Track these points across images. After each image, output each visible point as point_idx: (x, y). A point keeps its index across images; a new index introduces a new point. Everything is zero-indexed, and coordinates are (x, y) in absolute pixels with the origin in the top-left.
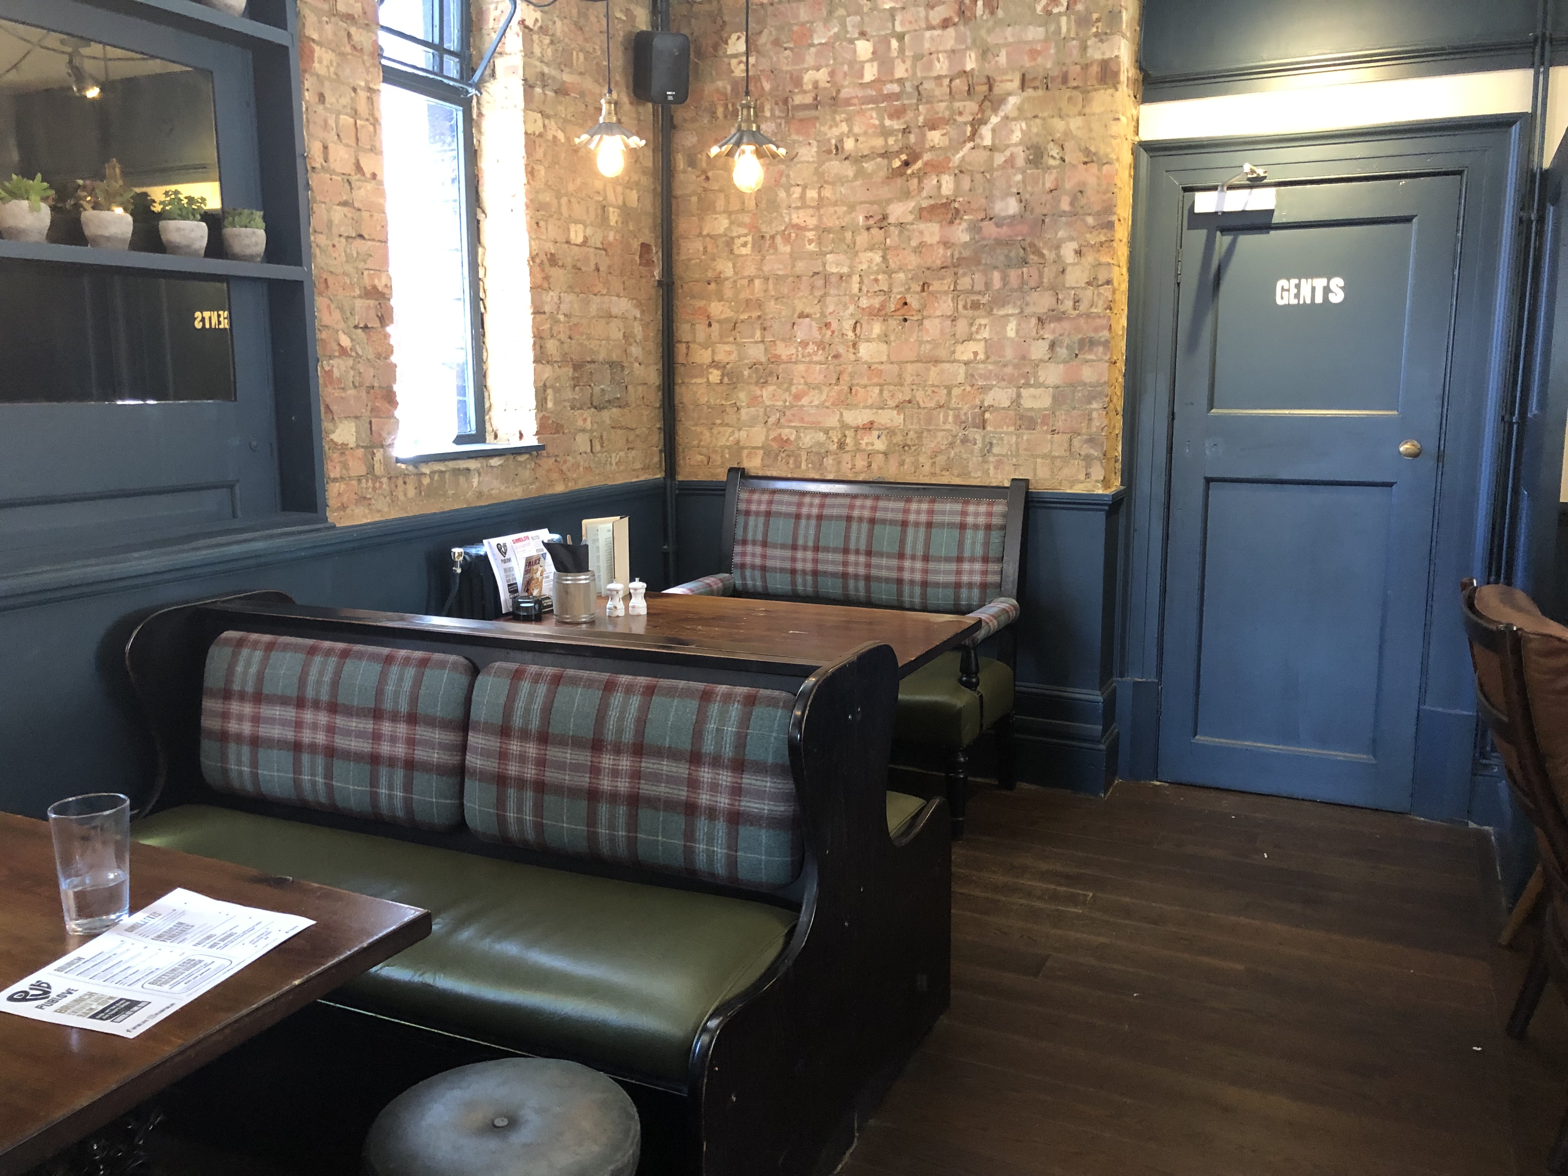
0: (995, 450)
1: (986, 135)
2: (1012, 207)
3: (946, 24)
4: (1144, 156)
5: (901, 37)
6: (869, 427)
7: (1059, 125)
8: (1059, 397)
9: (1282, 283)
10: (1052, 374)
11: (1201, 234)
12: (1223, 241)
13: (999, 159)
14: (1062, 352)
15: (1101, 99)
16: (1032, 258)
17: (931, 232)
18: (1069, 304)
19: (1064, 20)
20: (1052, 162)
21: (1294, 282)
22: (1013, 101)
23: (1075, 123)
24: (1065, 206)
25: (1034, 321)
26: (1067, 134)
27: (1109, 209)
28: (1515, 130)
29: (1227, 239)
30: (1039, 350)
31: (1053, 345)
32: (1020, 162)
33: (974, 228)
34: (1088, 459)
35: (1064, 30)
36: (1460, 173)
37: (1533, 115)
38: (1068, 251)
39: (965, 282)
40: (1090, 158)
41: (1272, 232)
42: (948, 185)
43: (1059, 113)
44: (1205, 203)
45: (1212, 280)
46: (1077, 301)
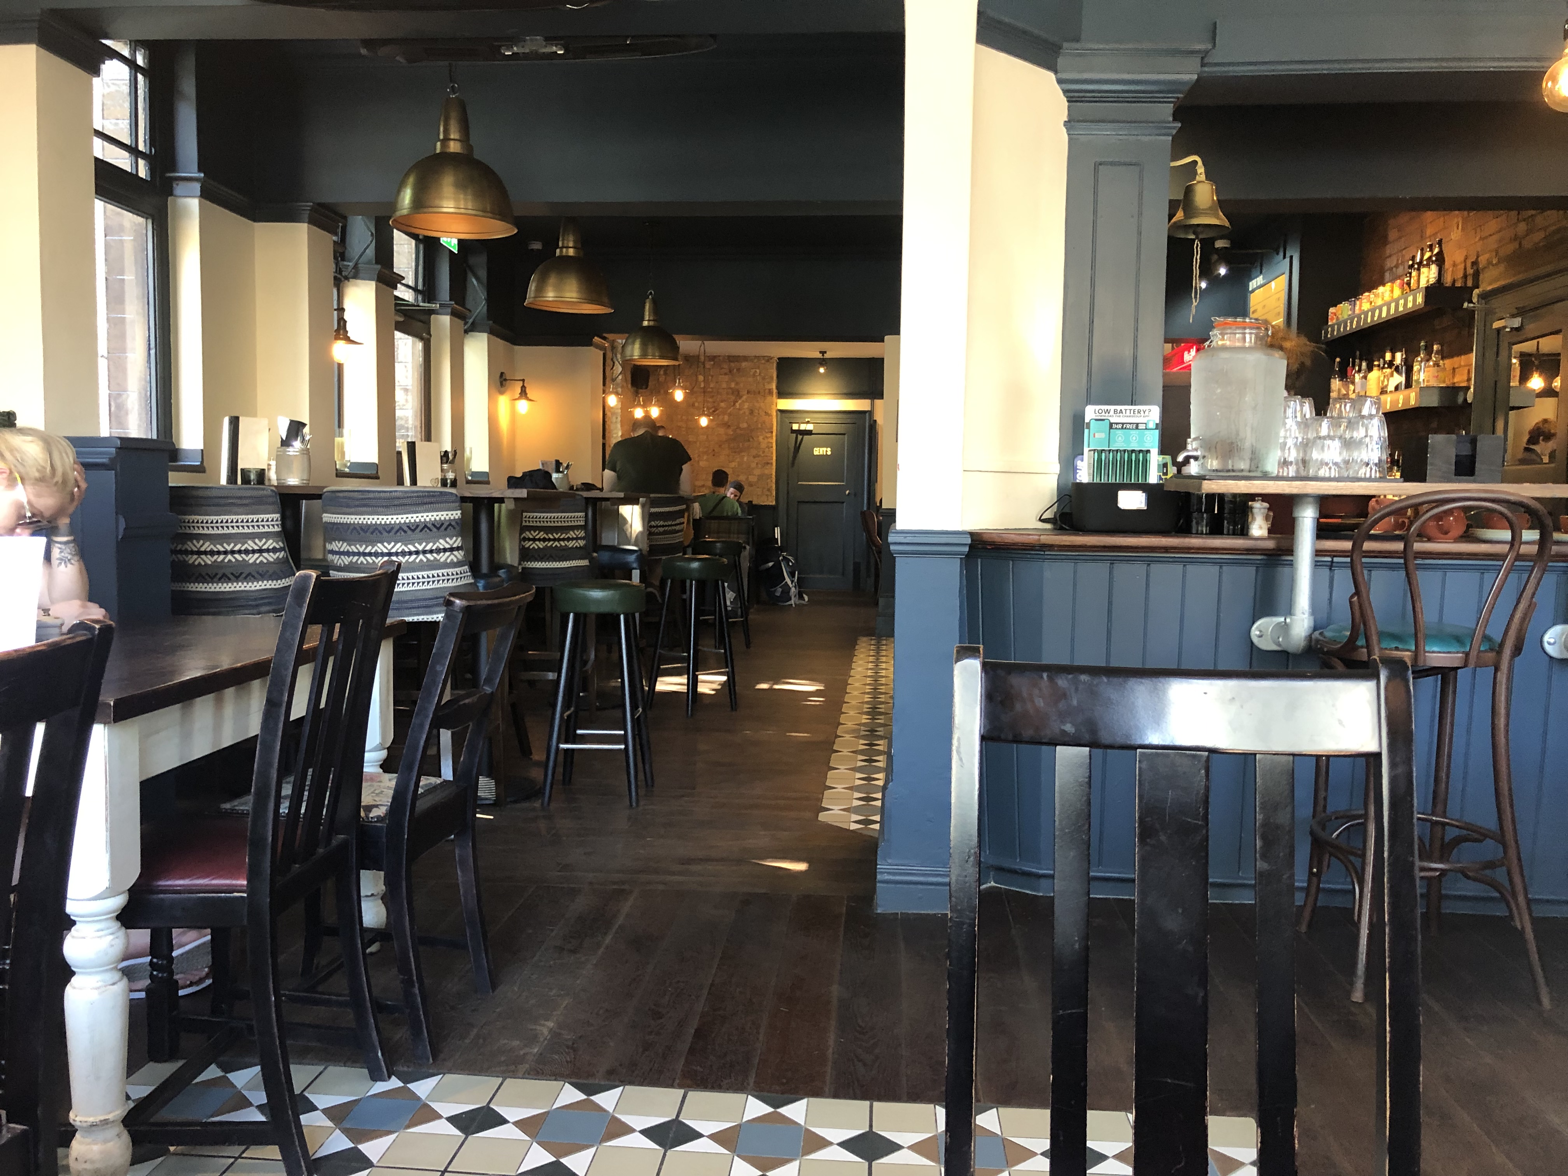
1: (737, 405)
2: (745, 425)
3: (726, 374)
4: (779, 413)
5: (712, 376)
7: (757, 405)
8: (760, 478)
9: (815, 449)
10: (757, 472)
11: (795, 435)
12: (800, 437)
13: (741, 412)
14: (761, 466)
15: (769, 398)
16: (751, 440)
17: (722, 431)
18: (762, 453)
19: (759, 377)
20: (755, 414)
21: (818, 448)
22: (745, 397)
23: (763, 405)
24: (760, 426)
26: (760, 408)
27: (772, 428)
28: (868, 414)
30: (753, 465)
31: (757, 464)
32: (747, 413)
33: (734, 431)
34: (768, 495)
35: (759, 380)
37: (871, 411)
38: (761, 439)
39: (732, 445)
40: (767, 414)
41: (812, 435)
42: (726, 418)
43: (757, 402)
44: (795, 427)
45: (797, 448)
46: (764, 452)
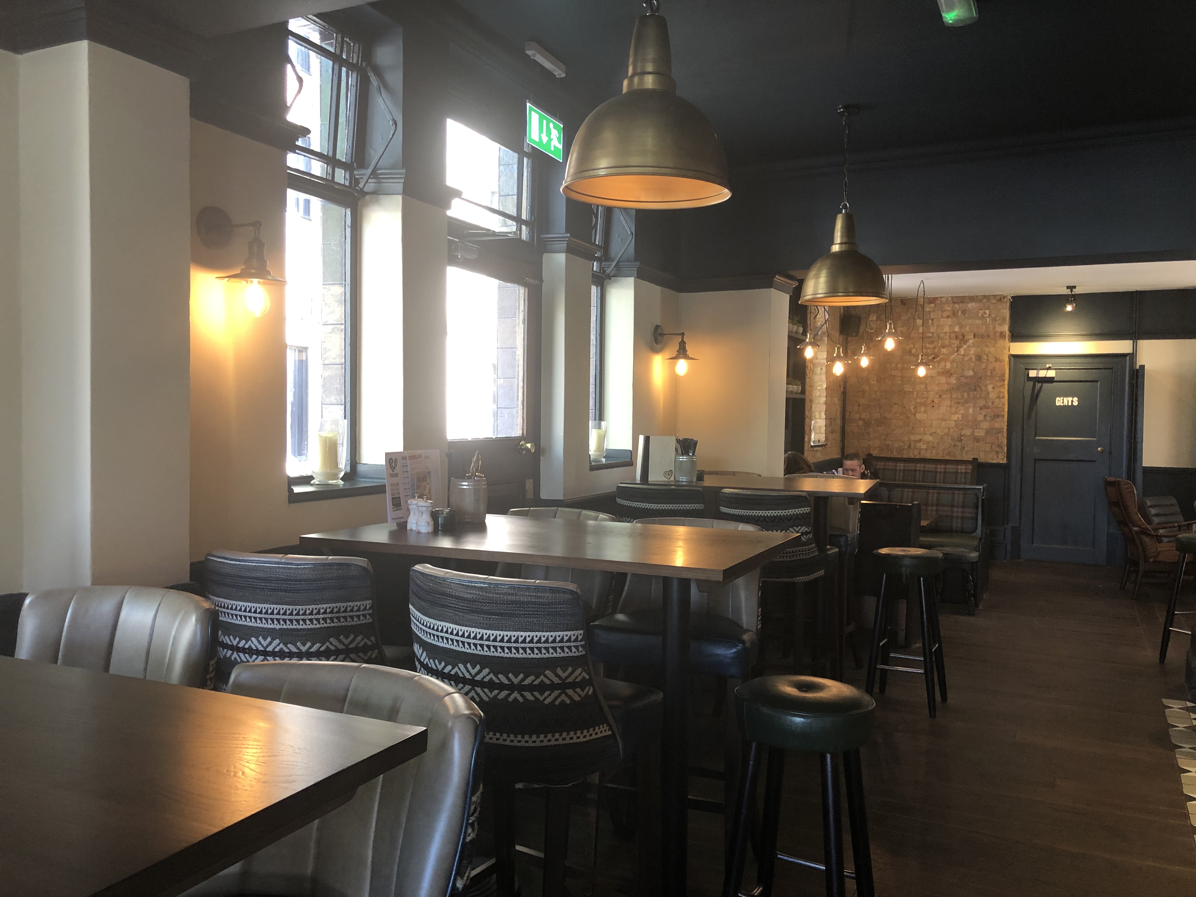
0: (966, 449)
1: (962, 351)
2: (971, 373)
3: (948, 317)
4: (1012, 358)
5: (932, 320)
6: (920, 440)
7: (987, 350)
8: (988, 432)
9: (1058, 399)
10: (985, 425)
11: (1032, 383)
12: (1038, 385)
13: (966, 358)
14: (988, 418)
15: (1000, 342)
16: (978, 389)
17: (943, 380)
18: (990, 404)
19: (988, 319)
20: (984, 360)
21: (1062, 398)
22: (970, 341)
23: (992, 349)
24: (989, 373)
25: (978, 409)
26: (989, 352)
27: (1004, 375)
28: (1128, 358)
29: (1040, 384)
30: (980, 418)
31: (985, 416)
32: (974, 359)
33: (958, 379)
34: (997, 452)
35: (988, 322)
36: (1112, 369)
37: (1133, 353)
38: (990, 388)
39: (954, 396)
40: (997, 360)
41: (1054, 383)
42: (948, 365)
43: (987, 346)
44: (1032, 374)
45: (1035, 397)
46: (993, 403)
